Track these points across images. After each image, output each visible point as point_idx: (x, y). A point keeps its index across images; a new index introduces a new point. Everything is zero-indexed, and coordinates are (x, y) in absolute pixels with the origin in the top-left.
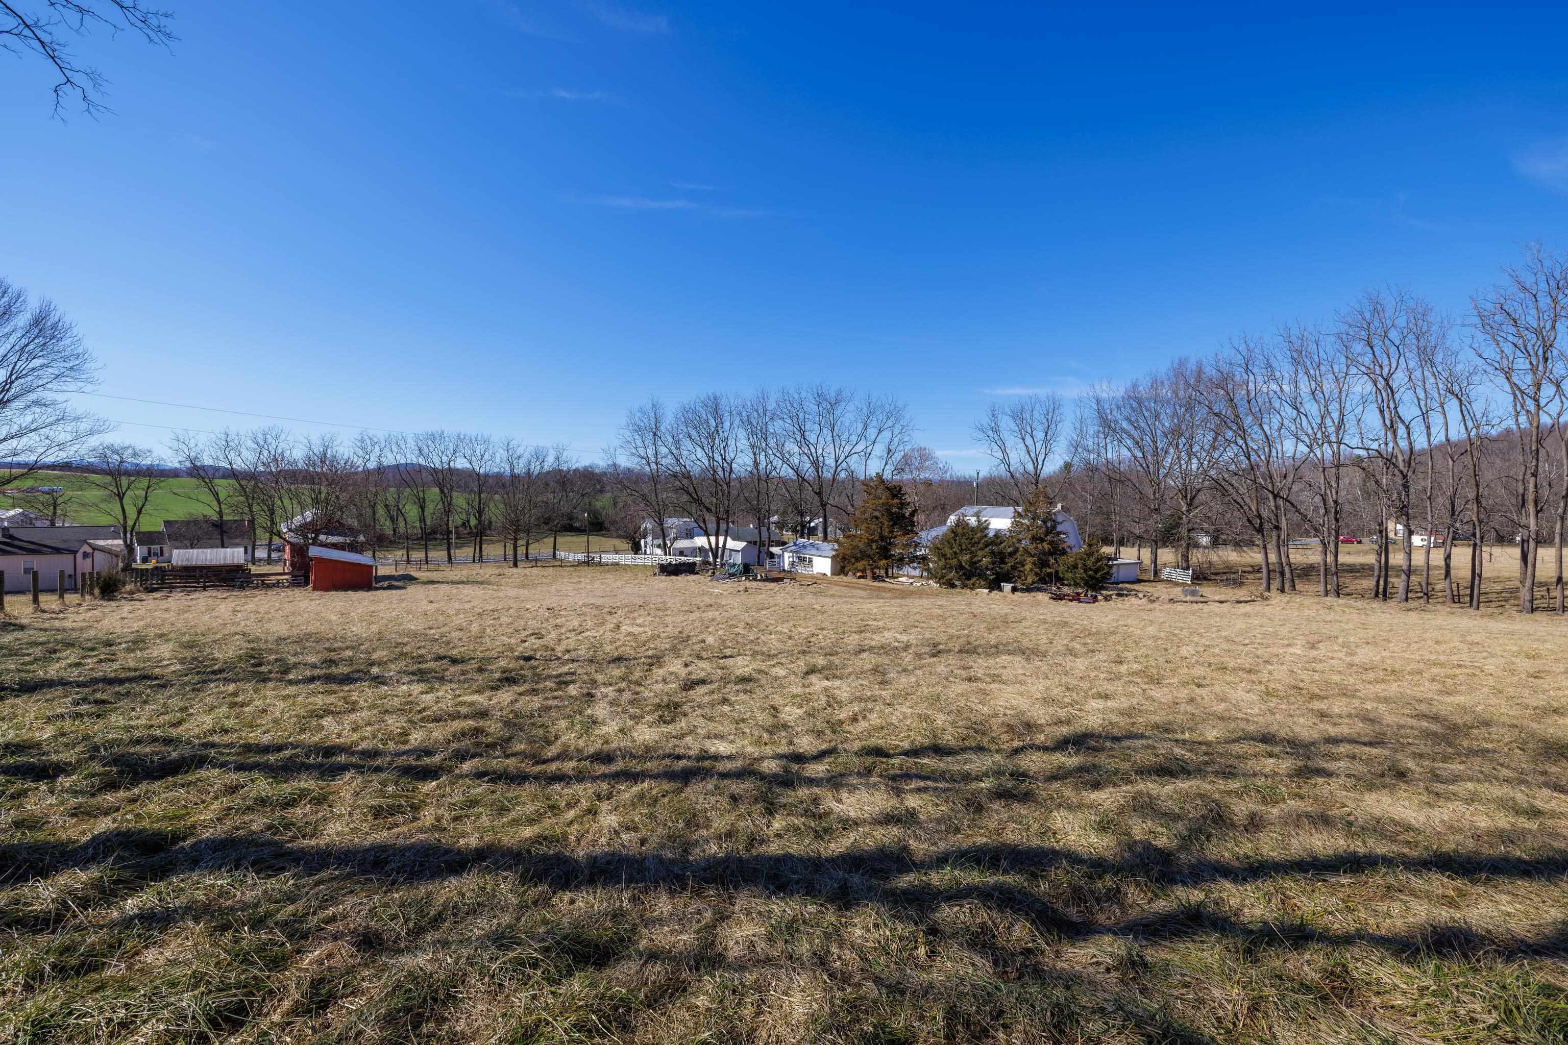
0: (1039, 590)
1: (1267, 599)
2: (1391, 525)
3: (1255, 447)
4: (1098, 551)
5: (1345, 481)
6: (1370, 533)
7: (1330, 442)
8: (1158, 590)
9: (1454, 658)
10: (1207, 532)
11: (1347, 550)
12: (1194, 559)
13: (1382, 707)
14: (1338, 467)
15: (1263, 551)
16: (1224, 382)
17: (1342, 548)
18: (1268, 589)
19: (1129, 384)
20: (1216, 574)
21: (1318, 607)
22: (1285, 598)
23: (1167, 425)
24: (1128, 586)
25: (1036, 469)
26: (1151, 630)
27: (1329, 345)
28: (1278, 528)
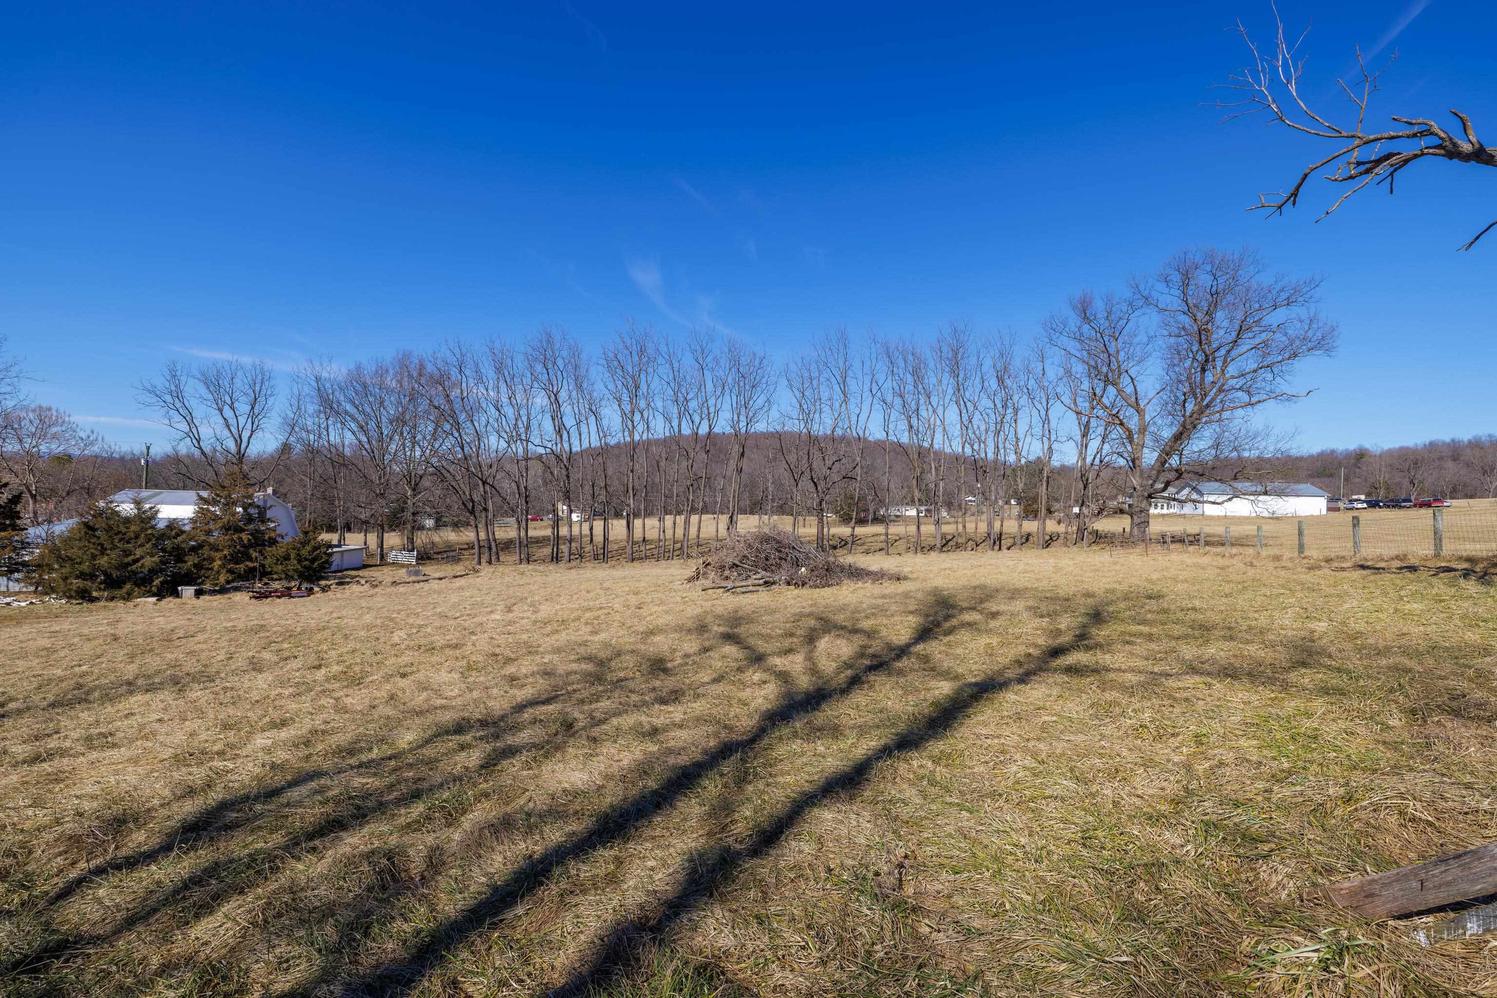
0: (236, 589)
1: (478, 571)
2: (560, 507)
3: (468, 440)
4: (315, 539)
5: (531, 473)
6: (548, 513)
7: (521, 440)
8: (384, 574)
9: (597, 602)
10: (430, 515)
11: (533, 526)
12: (419, 541)
13: (556, 657)
14: (527, 459)
15: (474, 530)
16: (441, 380)
17: (531, 524)
18: (480, 563)
19: (352, 366)
20: (438, 553)
21: (515, 574)
22: (490, 569)
23: (392, 412)
24: (353, 573)
25: (239, 446)
26: (368, 618)
27: (520, 364)
28: (486, 510)
